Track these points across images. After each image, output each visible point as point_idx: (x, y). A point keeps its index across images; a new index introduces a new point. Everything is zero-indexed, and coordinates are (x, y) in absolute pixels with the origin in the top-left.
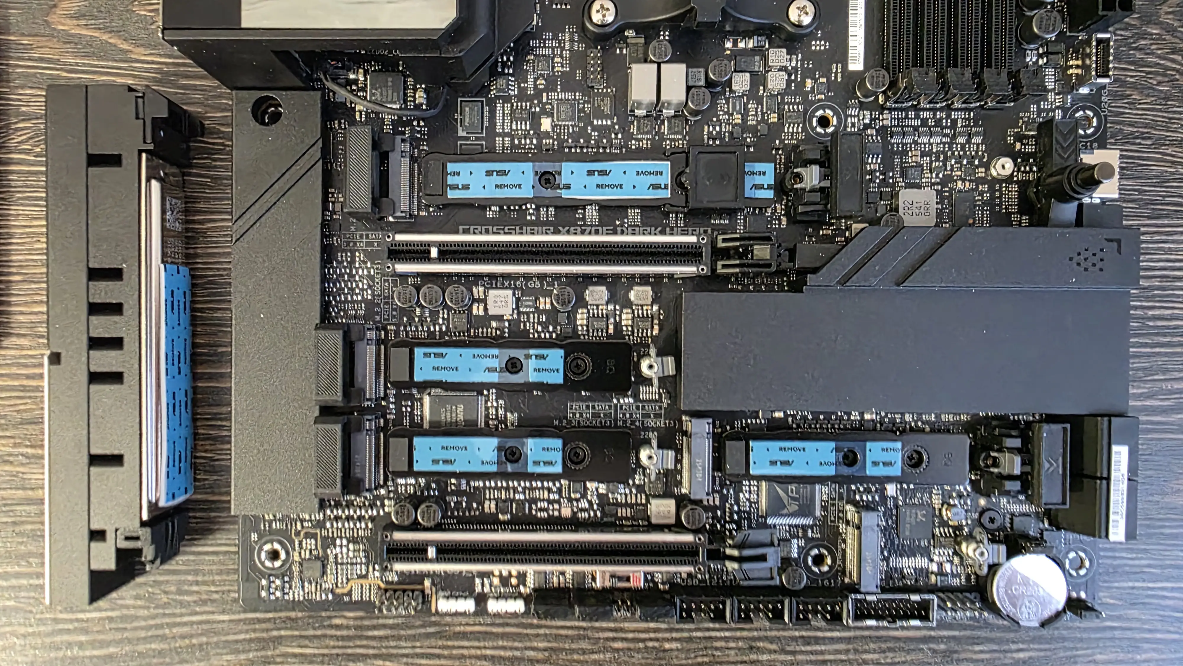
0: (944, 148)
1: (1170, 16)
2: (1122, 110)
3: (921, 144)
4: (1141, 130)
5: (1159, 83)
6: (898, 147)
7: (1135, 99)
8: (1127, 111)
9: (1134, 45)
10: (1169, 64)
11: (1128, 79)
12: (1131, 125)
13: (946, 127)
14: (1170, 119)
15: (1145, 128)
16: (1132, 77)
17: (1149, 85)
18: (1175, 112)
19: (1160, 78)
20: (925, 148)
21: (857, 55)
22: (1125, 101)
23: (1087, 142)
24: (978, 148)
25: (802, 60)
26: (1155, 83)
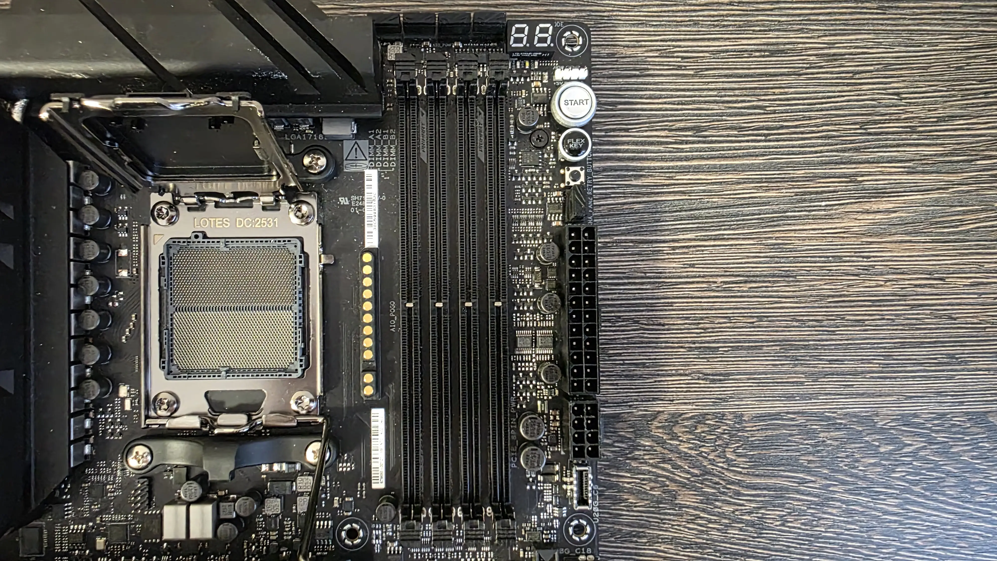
0: (458, 555)
1: (661, 431)
2: (620, 512)
3: (437, 553)
4: (637, 529)
5: (652, 489)
6: (417, 556)
7: (632, 503)
8: (624, 513)
9: (629, 456)
10: (660, 472)
11: (626, 485)
12: (628, 525)
13: (459, 537)
14: (662, 520)
15: (641, 528)
16: (628, 483)
17: (643, 490)
18: (666, 514)
19: (652, 484)
20: (441, 556)
21: (379, 475)
22: (623, 504)
23: (581, 548)
24: (487, 555)
25: (331, 481)
26: (648, 488)
